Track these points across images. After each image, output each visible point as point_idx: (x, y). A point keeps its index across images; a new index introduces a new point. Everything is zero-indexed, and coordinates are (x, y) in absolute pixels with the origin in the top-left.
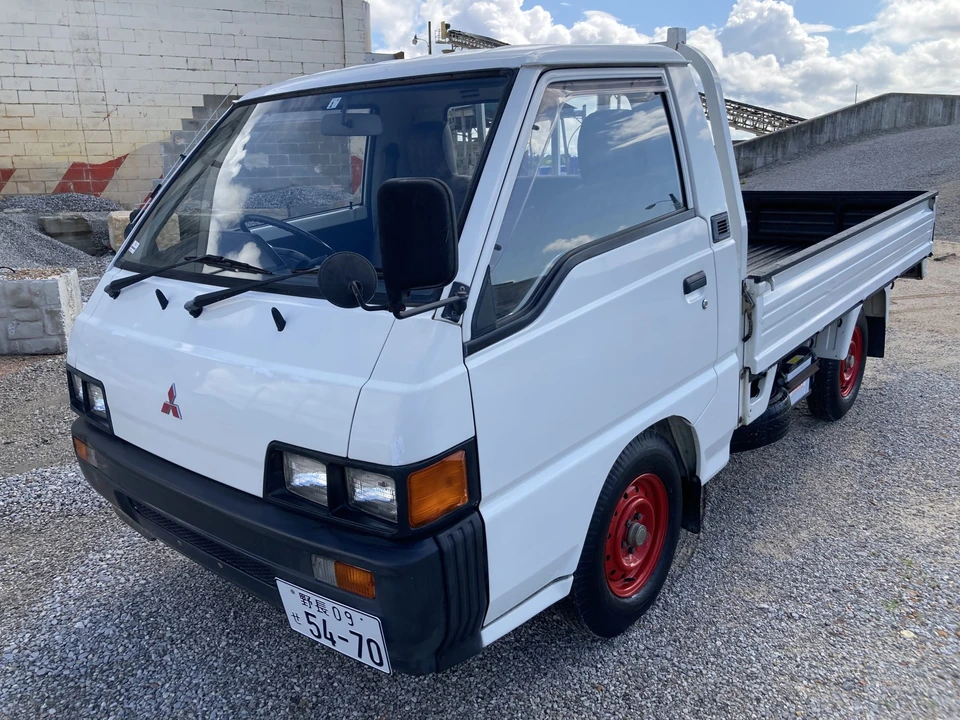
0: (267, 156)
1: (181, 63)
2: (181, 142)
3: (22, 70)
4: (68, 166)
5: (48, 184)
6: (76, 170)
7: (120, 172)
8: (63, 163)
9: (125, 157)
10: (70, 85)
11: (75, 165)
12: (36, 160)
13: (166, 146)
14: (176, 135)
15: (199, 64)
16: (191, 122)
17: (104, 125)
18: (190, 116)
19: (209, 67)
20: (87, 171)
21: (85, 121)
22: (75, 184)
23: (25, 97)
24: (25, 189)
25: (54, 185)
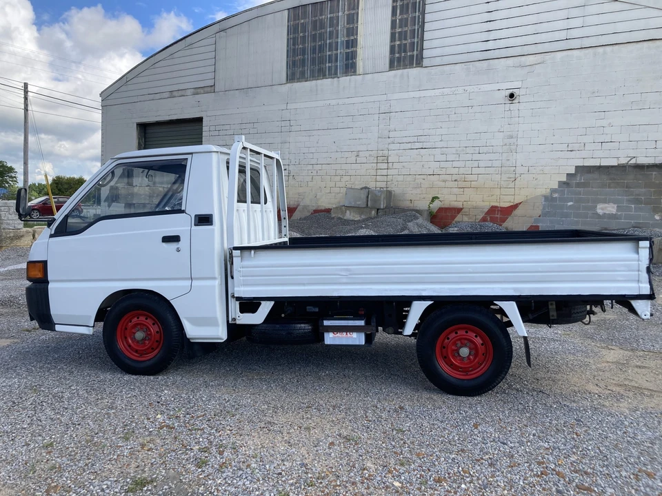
0: (616, 206)
1: (564, 147)
2: (556, 195)
3: (476, 157)
4: (489, 207)
5: (478, 217)
6: (493, 210)
7: (517, 212)
8: (487, 205)
9: (520, 203)
10: (498, 164)
11: (492, 207)
12: (474, 204)
13: (546, 198)
14: (553, 191)
15: (576, 147)
16: (564, 183)
17: (512, 185)
18: (564, 179)
19: (582, 148)
20: (498, 210)
21: (502, 183)
22: (490, 217)
23: (475, 171)
24: (466, 219)
25: (480, 217)
